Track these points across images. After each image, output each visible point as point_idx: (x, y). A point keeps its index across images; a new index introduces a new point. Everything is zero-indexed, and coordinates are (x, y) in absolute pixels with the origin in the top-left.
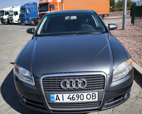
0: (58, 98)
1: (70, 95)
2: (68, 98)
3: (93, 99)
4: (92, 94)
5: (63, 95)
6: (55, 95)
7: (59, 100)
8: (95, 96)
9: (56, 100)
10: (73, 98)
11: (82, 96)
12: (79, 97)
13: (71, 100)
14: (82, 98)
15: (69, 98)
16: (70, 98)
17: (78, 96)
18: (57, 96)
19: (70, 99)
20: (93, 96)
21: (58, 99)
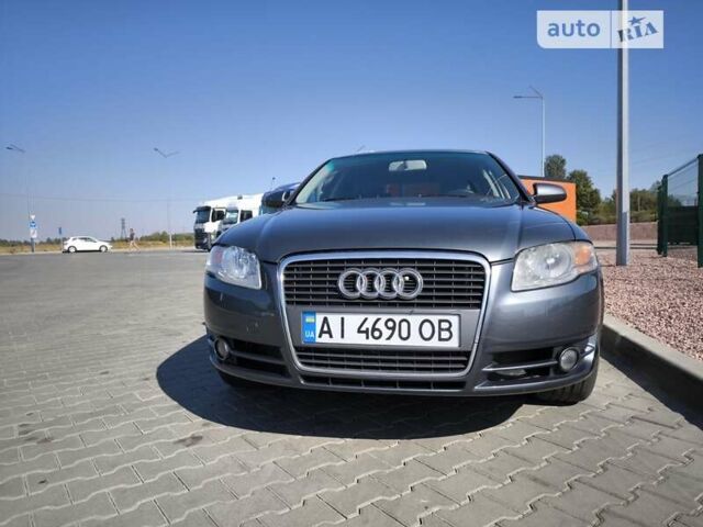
0: (326, 329)
1: (366, 319)
2: (359, 331)
3: (440, 339)
4: (440, 321)
5: (343, 319)
6: (319, 318)
7: (331, 336)
8: (448, 330)
9: (320, 336)
10: (374, 329)
11: (404, 325)
12: (393, 329)
13: (367, 338)
14: (404, 334)
15: (363, 329)
16: (366, 332)
17: (390, 324)
18: (325, 320)
19: (364, 335)
20: (440, 329)
21: (325, 332)
